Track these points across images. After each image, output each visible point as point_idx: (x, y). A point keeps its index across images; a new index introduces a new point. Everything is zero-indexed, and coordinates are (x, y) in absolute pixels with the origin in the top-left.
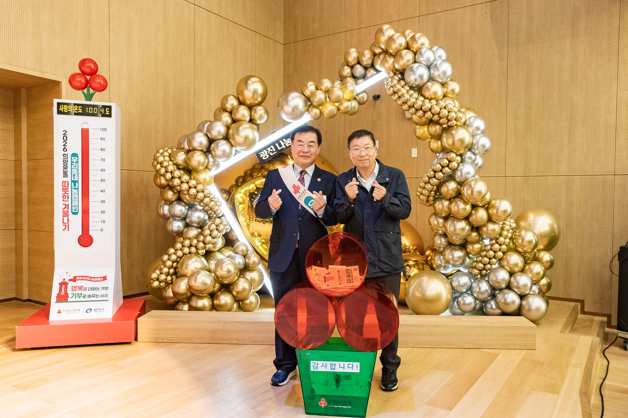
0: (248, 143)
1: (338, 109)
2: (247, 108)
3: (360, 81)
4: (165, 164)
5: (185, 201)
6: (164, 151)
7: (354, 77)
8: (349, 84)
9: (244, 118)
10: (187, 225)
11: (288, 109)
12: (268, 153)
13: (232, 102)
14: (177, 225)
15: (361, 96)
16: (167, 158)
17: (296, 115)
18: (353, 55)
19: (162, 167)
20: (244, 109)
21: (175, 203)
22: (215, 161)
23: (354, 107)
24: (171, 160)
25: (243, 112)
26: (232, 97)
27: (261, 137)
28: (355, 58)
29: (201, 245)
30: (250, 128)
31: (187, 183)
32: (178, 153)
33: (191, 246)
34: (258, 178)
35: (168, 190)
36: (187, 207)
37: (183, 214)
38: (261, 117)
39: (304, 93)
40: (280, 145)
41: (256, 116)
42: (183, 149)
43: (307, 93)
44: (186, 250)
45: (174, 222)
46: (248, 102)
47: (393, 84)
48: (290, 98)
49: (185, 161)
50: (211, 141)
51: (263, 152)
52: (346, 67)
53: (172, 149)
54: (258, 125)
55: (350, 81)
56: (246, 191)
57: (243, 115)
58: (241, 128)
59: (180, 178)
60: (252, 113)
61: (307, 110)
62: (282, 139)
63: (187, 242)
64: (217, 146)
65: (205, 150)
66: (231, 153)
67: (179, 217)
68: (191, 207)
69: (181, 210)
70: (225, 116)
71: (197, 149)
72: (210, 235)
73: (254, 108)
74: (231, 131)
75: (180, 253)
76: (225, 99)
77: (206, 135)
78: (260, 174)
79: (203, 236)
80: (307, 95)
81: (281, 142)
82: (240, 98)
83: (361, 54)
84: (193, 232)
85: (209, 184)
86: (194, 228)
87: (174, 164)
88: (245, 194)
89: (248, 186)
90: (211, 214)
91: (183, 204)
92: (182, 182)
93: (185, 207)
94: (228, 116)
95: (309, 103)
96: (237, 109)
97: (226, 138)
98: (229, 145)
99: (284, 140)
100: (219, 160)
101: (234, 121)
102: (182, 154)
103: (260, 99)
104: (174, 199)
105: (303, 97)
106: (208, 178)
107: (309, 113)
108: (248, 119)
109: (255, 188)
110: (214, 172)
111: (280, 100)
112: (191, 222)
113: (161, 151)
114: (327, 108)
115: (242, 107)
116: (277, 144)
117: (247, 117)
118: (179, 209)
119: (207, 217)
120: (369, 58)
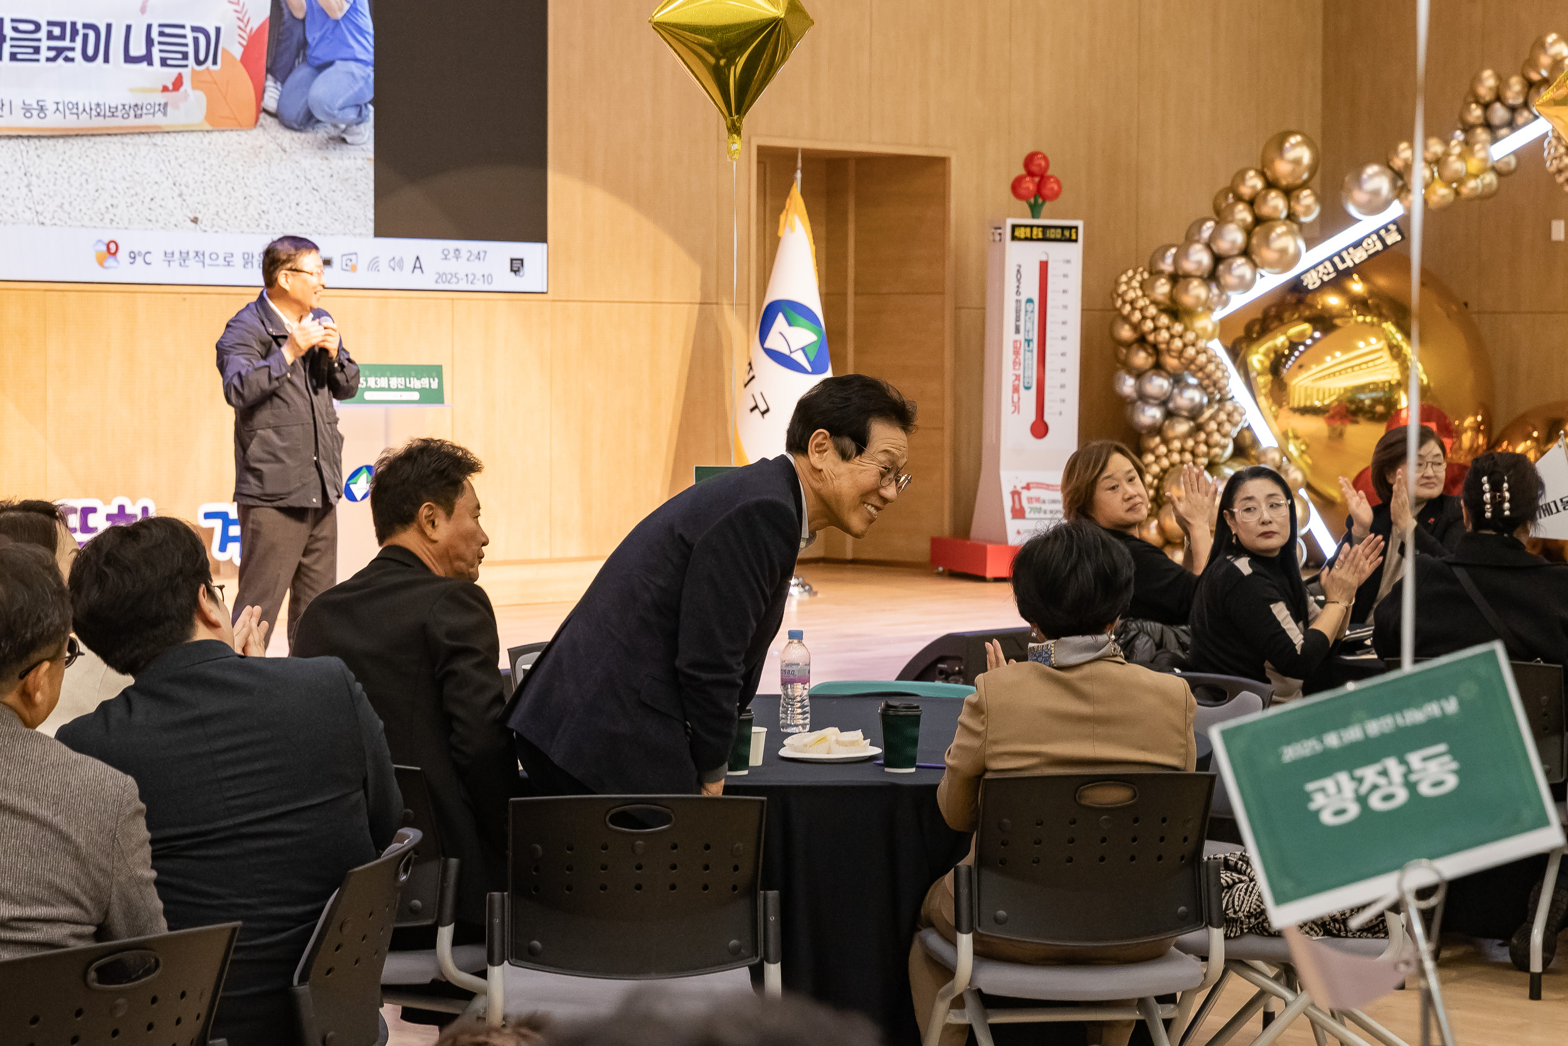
0: (1286, 261)
1: (1457, 192)
2: (1281, 194)
3: (1504, 131)
4: (1141, 303)
5: (1168, 368)
6: (1131, 279)
7: (1488, 126)
8: (1477, 147)
9: (1274, 215)
10: (1170, 415)
11: (1360, 196)
12: (1320, 275)
13: (1253, 182)
14: (1151, 415)
15: (1506, 159)
16: (1140, 293)
17: (1375, 206)
18: (1488, 81)
19: (1134, 309)
20: (1276, 197)
21: (1150, 373)
22: (1220, 296)
23: (1490, 184)
24: (1144, 295)
25: (1276, 203)
26: (1252, 173)
27: (1308, 248)
28: (1490, 89)
29: (1203, 448)
30: (1290, 232)
31: (1181, 337)
32: (1156, 280)
33: (1182, 451)
34: (1292, 322)
35: (1138, 350)
36: (1171, 381)
37: (1165, 394)
38: (1308, 210)
39: (1391, 164)
40: (1343, 261)
41: (1299, 209)
42: (1160, 273)
43: (1398, 163)
44: (1176, 457)
45: (1146, 408)
46: (1284, 182)
47: (1557, 154)
48: (1365, 176)
49: (1172, 297)
50: (1218, 259)
51: (1308, 275)
52: (1474, 106)
53: (1142, 273)
54: (1301, 225)
55: (1481, 134)
56: (1269, 350)
57: (1276, 208)
58: (1273, 235)
59: (1168, 328)
60: (1292, 204)
61: (1398, 197)
62: (1346, 249)
63: (1177, 444)
64: (1229, 269)
65: (1206, 276)
66: (1253, 280)
67: (1155, 398)
68: (1177, 380)
69: (1162, 387)
70: (1241, 211)
71: (1194, 273)
72: (1218, 430)
73: (1295, 193)
74: (1254, 241)
75: (1165, 463)
76: (1241, 175)
77: (1208, 246)
78: (1296, 316)
79: (1205, 432)
80: (1396, 168)
81: (1344, 254)
82: (1269, 174)
83: (1502, 82)
84: (1183, 427)
85: (1211, 338)
86: (1181, 420)
87: (1154, 302)
88: (1266, 355)
89: (1274, 338)
90: (1212, 393)
91: (1164, 373)
92: (1172, 337)
93: (1168, 380)
94: (1244, 210)
95: (1400, 183)
96: (1265, 198)
97: (1246, 252)
98: (1252, 265)
99: (1351, 250)
100: (1230, 293)
101: (1259, 220)
102: (1163, 284)
103: (1305, 176)
104: (1148, 367)
105: (1389, 172)
106: (1210, 328)
107: (1401, 202)
108: (1284, 214)
109: (1287, 344)
110: (1219, 314)
111: (1347, 179)
112: (1178, 408)
113: (1124, 278)
114: (1435, 193)
115: (1273, 194)
116: (1336, 260)
117: (1281, 212)
118: (1158, 385)
119: (1205, 400)
120: (1518, 93)
